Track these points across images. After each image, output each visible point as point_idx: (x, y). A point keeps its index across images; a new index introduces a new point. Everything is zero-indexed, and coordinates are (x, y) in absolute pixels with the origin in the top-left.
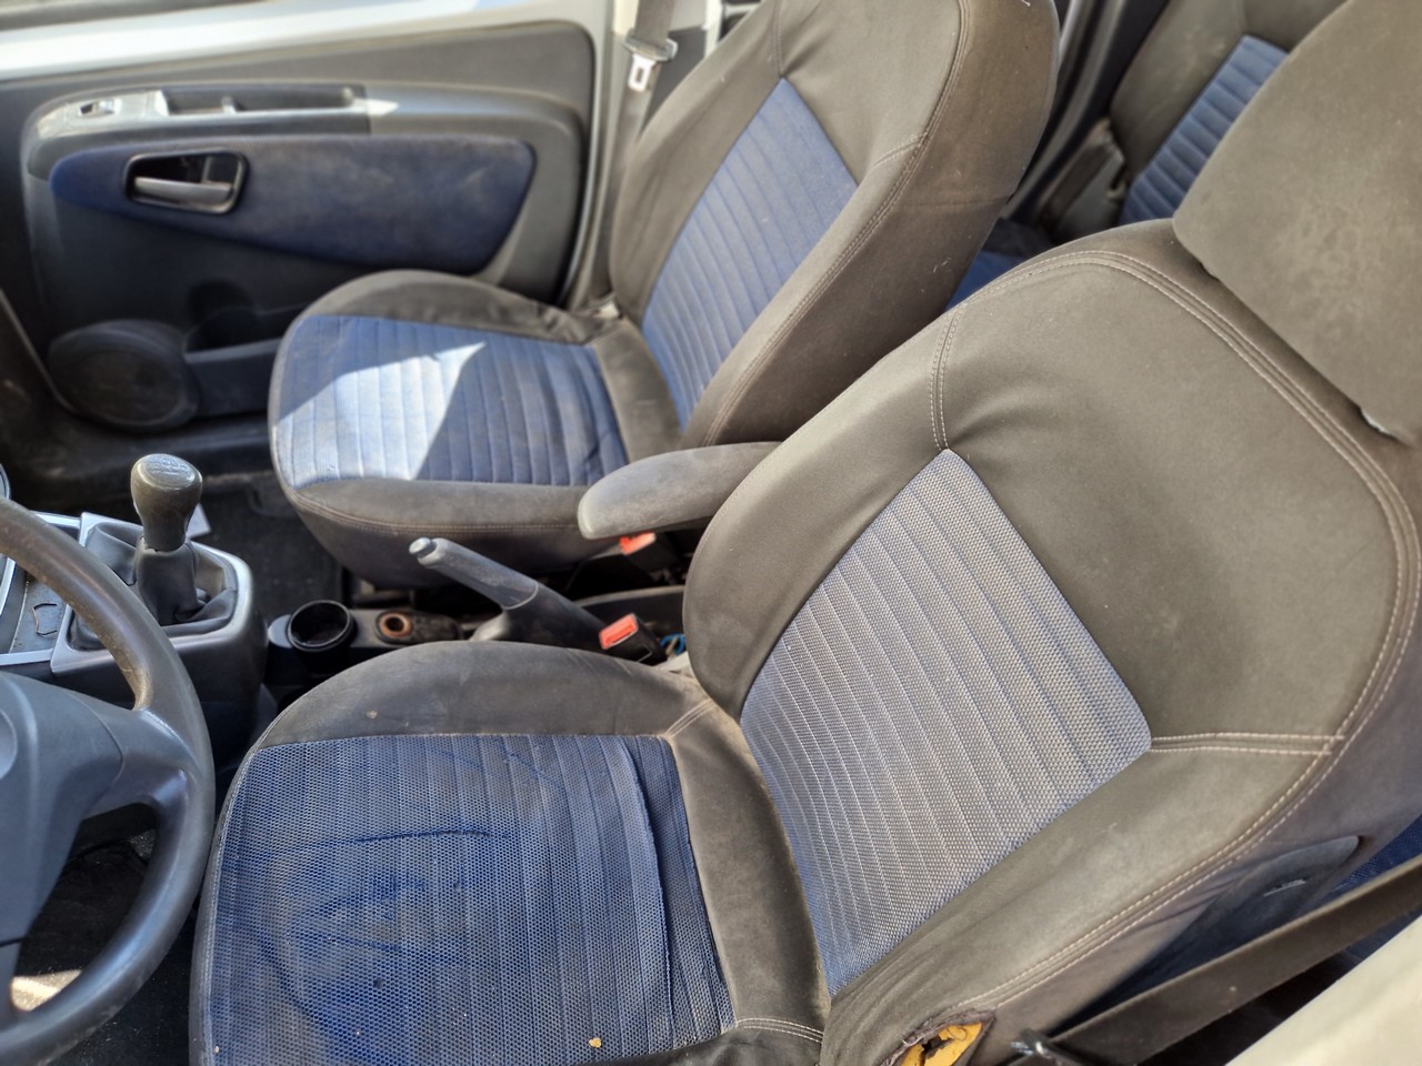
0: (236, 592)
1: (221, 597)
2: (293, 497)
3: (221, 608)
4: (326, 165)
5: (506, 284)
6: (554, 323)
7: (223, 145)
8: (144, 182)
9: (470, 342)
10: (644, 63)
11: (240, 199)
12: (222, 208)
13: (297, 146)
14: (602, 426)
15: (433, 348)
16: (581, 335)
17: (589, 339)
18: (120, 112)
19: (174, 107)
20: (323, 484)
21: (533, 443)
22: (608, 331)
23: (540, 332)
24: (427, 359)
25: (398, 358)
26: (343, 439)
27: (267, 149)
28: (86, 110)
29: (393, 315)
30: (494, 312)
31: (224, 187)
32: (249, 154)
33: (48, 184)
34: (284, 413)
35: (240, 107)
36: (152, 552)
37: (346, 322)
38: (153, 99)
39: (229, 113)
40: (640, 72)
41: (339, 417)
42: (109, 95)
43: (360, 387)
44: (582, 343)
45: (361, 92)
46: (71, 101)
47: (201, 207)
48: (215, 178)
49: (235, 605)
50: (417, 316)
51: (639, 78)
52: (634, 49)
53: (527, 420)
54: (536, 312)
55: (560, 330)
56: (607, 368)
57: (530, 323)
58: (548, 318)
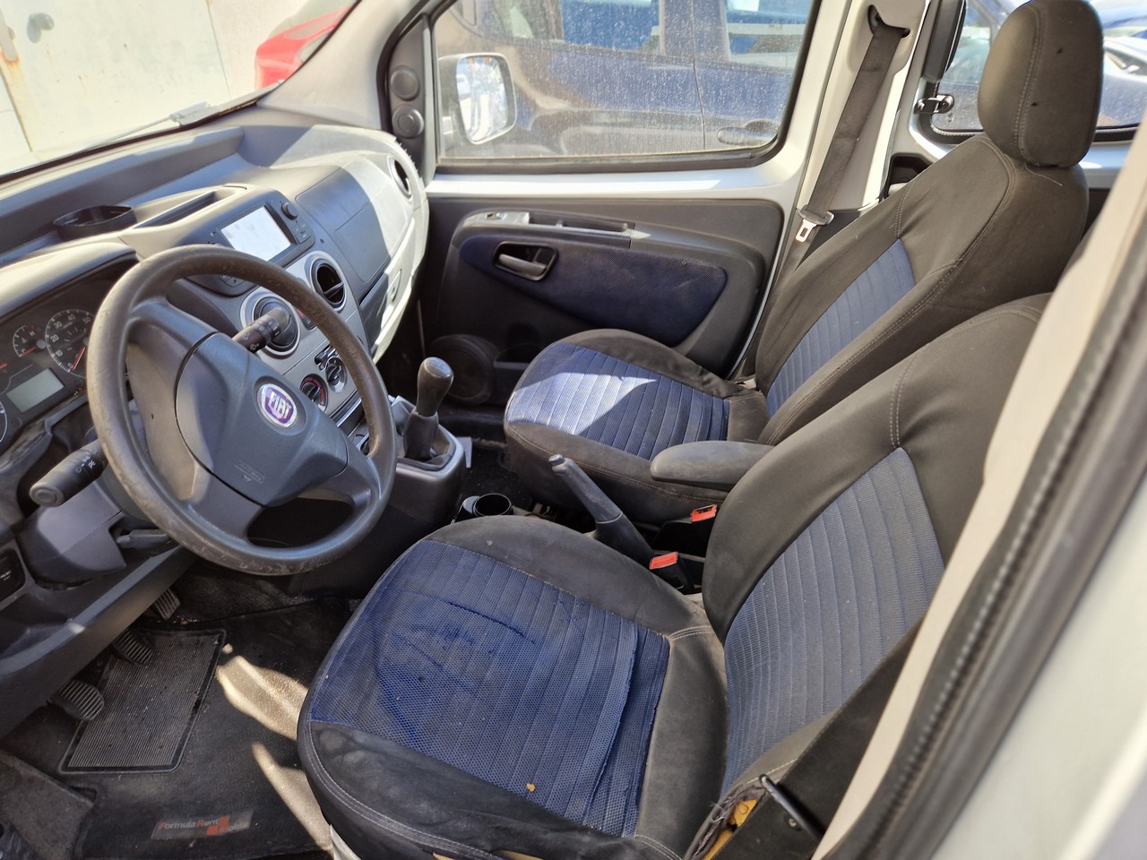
0: (451, 457)
1: (443, 456)
2: (506, 427)
3: (440, 461)
4: (599, 262)
5: (688, 356)
6: (709, 381)
7: (549, 243)
8: (505, 258)
9: (648, 378)
10: (809, 225)
11: (548, 274)
12: (537, 278)
13: (587, 249)
15: (622, 373)
16: (724, 393)
17: (728, 396)
18: (505, 219)
19: (532, 221)
20: (525, 423)
22: (744, 396)
23: (696, 384)
24: (616, 378)
25: (598, 373)
26: (546, 405)
27: (572, 248)
28: (489, 216)
29: (607, 353)
30: (670, 366)
31: (542, 267)
32: (560, 250)
33: (458, 250)
34: (523, 386)
35: (565, 225)
36: (417, 414)
37: (579, 349)
38: (523, 216)
39: (559, 227)
40: (805, 230)
41: (551, 393)
42: (502, 211)
43: (570, 382)
44: (723, 398)
45: (632, 226)
46: (484, 212)
47: (528, 276)
48: (540, 261)
49: (447, 464)
50: (622, 356)
51: (802, 235)
52: (804, 216)
53: (663, 427)
54: (699, 372)
55: (711, 387)
56: (733, 416)
57: (692, 378)
58: (705, 378)
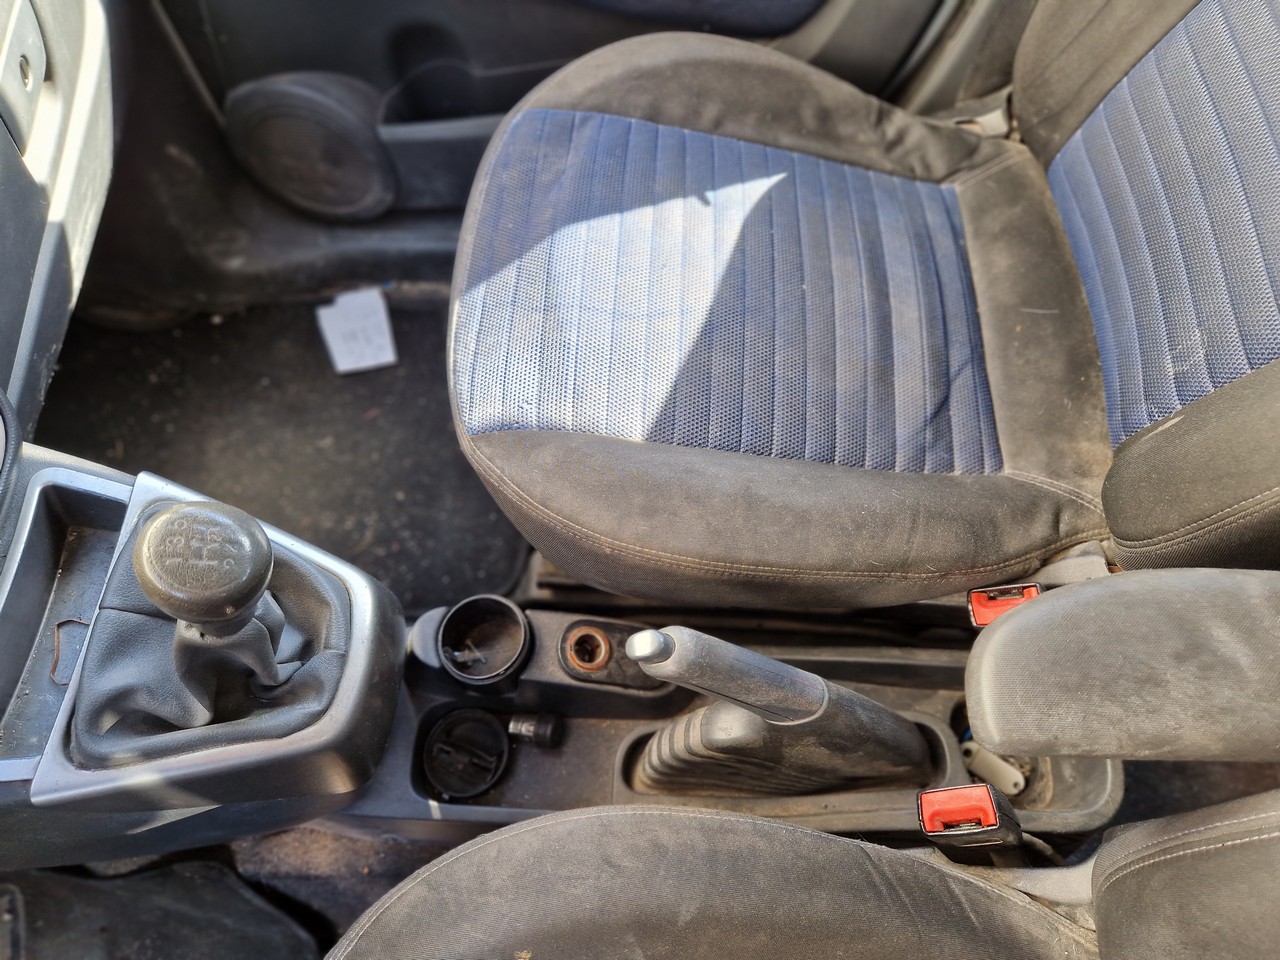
0: (343, 658)
1: (320, 662)
6: (901, 136)
9: (768, 174)
14: (958, 354)
15: (704, 180)
16: (939, 167)
17: (950, 174)
21: (844, 382)
22: (986, 161)
23: (874, 155)
25: (651, 198)
26: (549, 349)
29: (654, 115)
30: (808, 115)
41: (552, 305)
44: (939, 181)
49: (337, 684)
50: (692, 117)
53: (839, 332)
54: (873, 118)
55: (907, 154)
56: (977, 234)
57: (862, 138)
58: (891, 131)
